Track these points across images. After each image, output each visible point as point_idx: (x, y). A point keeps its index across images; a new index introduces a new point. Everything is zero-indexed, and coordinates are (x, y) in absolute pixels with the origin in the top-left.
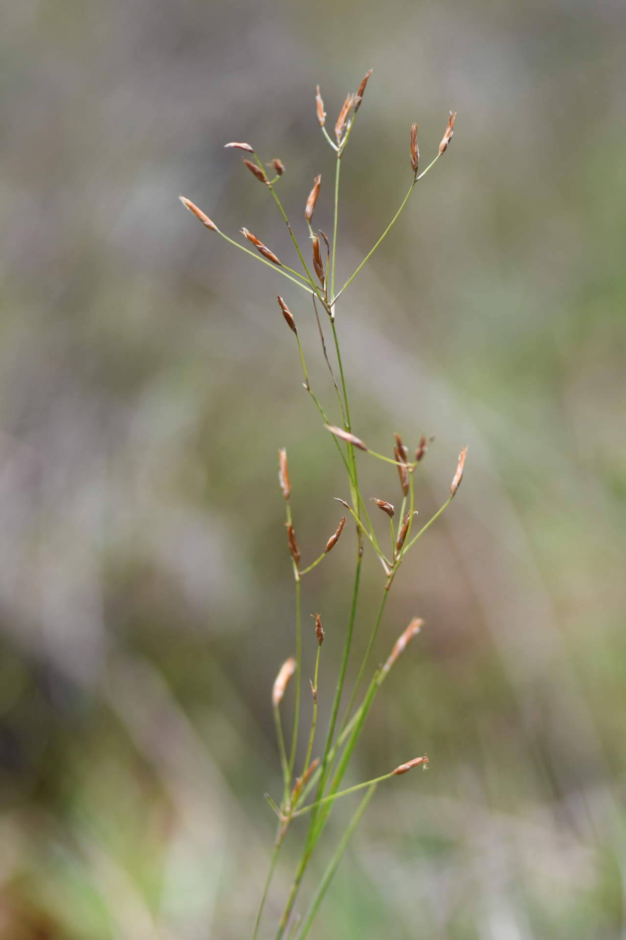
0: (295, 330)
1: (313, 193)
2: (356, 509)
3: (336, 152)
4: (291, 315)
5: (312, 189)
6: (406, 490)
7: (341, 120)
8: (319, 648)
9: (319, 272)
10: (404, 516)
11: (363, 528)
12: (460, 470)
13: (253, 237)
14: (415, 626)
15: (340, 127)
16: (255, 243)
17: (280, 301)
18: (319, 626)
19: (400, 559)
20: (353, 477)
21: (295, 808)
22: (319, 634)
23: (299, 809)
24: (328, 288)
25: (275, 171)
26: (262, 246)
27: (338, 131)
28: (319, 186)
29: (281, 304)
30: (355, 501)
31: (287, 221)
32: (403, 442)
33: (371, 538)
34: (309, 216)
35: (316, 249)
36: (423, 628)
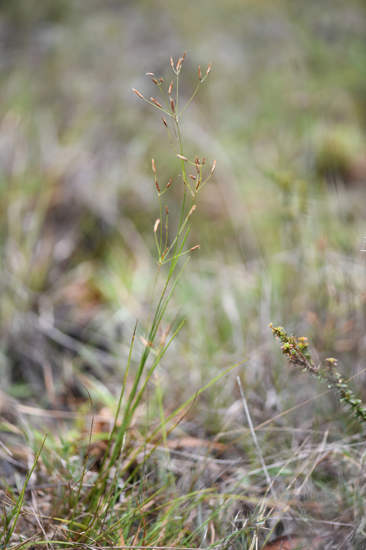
0: (167, 126)
1: (170, 86)
2: (184, 177)
3: (177, 75)
4: (166, 122)
5: (170, 85)
6: (199, 172)
7: (178, 65)
8: (167, 215)
9: (173, 110)
10: (198, 180)
11: (186, 183)
12: (214, 166)
13: (154, 100)
14: (194, 207)
15: (178, 67)
16: (155, 102)
17: (162, 118)
18: (167, 209)
19: (197, 192)
20: (183, 168)
21: (162, 262)
22: (167, 212)
23: (164, 262)
24: (176, 114)
25: (161, 81)
26: (157, 102)
27: (177, 68)
28: (172, 85)
29: (163, 119)
30: (184, 175)
31: (164, 95)
32: (199, 159)
33: (189, 186)
34: (170, 93)
35: (172, 103)
36: (196, 208)
